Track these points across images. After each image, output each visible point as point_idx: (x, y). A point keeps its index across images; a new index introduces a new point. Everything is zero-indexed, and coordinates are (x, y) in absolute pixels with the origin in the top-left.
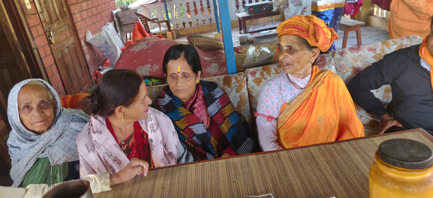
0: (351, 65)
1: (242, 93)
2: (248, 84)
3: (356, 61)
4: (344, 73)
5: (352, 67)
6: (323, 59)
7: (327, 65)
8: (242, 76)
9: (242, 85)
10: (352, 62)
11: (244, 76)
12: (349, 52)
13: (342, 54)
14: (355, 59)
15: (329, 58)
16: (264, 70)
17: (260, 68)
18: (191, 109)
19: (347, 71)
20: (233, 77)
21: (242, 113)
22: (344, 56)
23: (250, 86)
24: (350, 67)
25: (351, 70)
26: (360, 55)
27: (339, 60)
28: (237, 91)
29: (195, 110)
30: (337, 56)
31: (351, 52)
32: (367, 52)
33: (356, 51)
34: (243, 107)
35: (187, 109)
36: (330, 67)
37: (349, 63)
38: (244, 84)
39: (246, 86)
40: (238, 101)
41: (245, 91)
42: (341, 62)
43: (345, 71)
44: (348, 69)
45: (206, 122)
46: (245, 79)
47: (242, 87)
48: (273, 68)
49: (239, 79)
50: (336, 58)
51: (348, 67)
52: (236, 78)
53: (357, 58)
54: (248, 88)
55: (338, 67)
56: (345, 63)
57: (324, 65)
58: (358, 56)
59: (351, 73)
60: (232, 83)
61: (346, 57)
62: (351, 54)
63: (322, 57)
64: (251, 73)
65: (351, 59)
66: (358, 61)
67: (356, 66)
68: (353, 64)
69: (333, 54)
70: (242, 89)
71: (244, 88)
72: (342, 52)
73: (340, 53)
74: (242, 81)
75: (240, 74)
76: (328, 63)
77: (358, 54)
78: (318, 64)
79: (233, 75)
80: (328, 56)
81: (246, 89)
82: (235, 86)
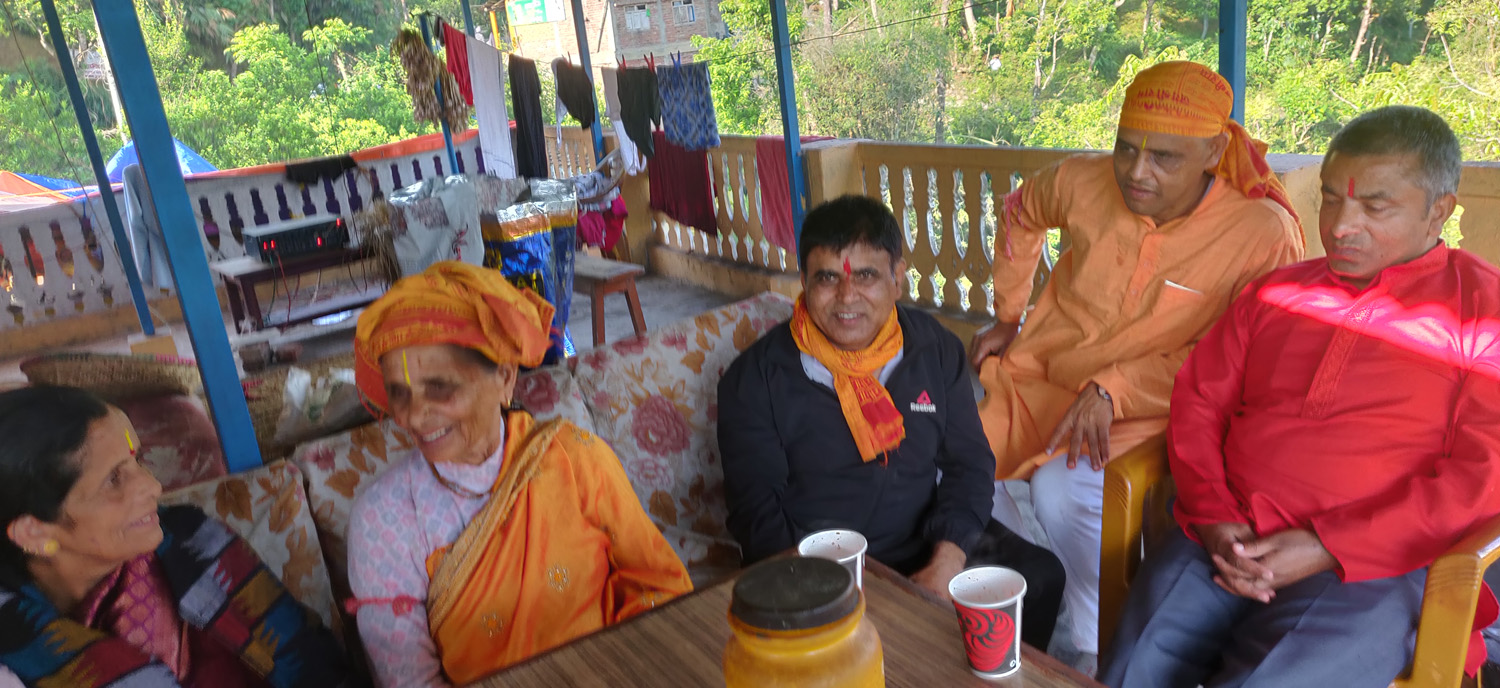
0: (628, 391)
1: (293, 531)
2: (312, 500)
3: (640, 379)
4: (613, 419)
5: (631, 397)
6: (545, 383)
7: (558, 399)
8: (286, 473)
9: (290, 503)
10: (629, 383)
11: (292, 472)
12: (616, 356)
13: (597, 361)
14: (637, 373)
15: (560, 378)
16: (359, 441)
17: (347, 437)
18: (107, 619)
19: (621, 411)
20: (255, 481)
21: (306, 601)
22: (603, 368)
23: (321, 502)
24: (625, 399)
25: (632, 407)
26: (648, 361)
27: (593, 381)
28: (277, 526)
29: (123, 622)
30: (585, 370)
31: (622, 354)
32: (663, 349)
33: (634, 348)
34: (304, 581)
35: (89, 622)
36: (568, 404)
37: (623, 387)
38: (296, 497)
39: (304, 504)
40: (285, 561)
41: (303, 521)
42: (602, 387)
43: (614, 412)
44: (622, 404)
45: (175, 654)
46: (299, 481)
47: (291, 512)
48: (390, 432)
49: (275, 483)
50: (583, 376)
51: (620, 398)
52: (264, 484)
53: (640, 370)
54: (315, 509)
55: (593, 402)
56: (610, 388)
57: (552, 403)
58: (643, 363)
59: (632, 417)
60: (253, 502)
61: (611, 370)
62: (622, 360)
63: (541, 379)
64: (317, 459)
65: (624, 376)
66: (646, 379)
67: (642, 394)
68: (631, 389)
69: (571, 365)
70: (292, 515)
71: (301, 513)
72: (596, 356)
73: (590, 359)
74: (289, 490)
75: (276, 466)
76: (561, 393)
77: (642, 358)
78: (533, 399)
79: (251, 474)
80: (557, 373)
81: (308, 515)
82: (265, 513)
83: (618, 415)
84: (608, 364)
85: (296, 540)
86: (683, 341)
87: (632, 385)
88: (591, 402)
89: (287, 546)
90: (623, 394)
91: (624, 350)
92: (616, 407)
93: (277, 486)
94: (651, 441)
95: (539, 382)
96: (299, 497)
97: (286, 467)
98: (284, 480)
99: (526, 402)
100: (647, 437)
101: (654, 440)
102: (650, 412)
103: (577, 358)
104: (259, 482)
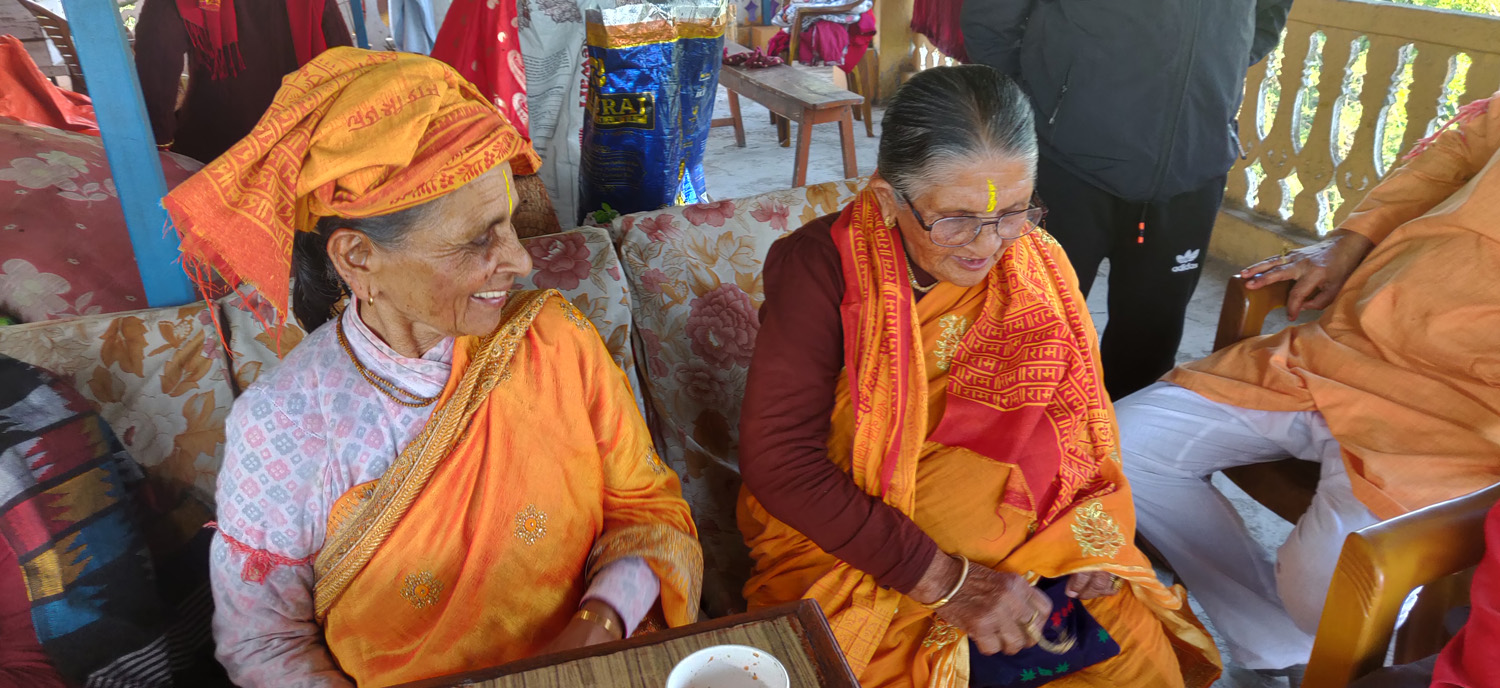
0: (690, 274)
1: (196, 395)
2: (235, 355)
3: (713, 260)
4: (665, 308)
5: (692, 282)
6: (573, 249)
7: (588, 273)
8: (197, 322)
9: (196, 360)
10: (694, 261)
11: (205, 321)
12: (686, 223)
13: (655, 226)
14: (709, 251)
15: (596, 245)
19: (677, 301)
20: (155, 326)
22: (663, 239)
23: (244, 361)
24: (684, 283)
25: (692, 296)
26: (728, 236)
27: (645, 254)
28: (172, 389)
30: (639, 238)
31: (694, 223)
32: (752, 222)
33: (712, 216)
36: (597, 282)
37: (683, 267)
38: (205, 353)
39: (218, 363)
40: (179, 433)
41: (213, 384)
42: (653, 265)
43: (667, 299)
44: (679, 291)
47: (196, 371)
49: (180, 332)
50: (635, 244)
51: (677, 282)
52: (166, 330)
53: (714, 246)
54: (236, 369)
55: (641, 283)
56: (666, 267)
57: (578, 277)
58: (720, 238)
59: (690, 308)
60: (147, 351)
61: (673, 243)
62: (693, 231)
63: (571, 243)
65: (689, 252)
66: (720, 261)
67: (708, 280)
68: (696, 272)
69: (625, 228)
70: (197, 376)
71: (210, 374)
72: (658, 219)
73: (650, 224)
74: (194, 344)
75: (188, 309)
76: (593, 265)
77: (722, 230)
78: (553, 269)
79: (154, 315)
80: (595, 237)
81: (222, 377)
82: (158, 368)
83: (672, 304)
84: (670, 234)
85: (199, 407)
86: (783, 215)
87: (696, 267)
88: (638, 282)
89: (185, 414)
90: (682, 278)
91: (698, 217)
92: (670, 294)
93: (182, 336)
94: (710, 344)
95: (566, 246)
96: (210, 354)
97: (199, 314)
98: (192, 329)
99: (542, 271)
100: (705, 338)
101: (716, 344)
102: (716, 307)
103: (633, 219)
104: (160, 327)
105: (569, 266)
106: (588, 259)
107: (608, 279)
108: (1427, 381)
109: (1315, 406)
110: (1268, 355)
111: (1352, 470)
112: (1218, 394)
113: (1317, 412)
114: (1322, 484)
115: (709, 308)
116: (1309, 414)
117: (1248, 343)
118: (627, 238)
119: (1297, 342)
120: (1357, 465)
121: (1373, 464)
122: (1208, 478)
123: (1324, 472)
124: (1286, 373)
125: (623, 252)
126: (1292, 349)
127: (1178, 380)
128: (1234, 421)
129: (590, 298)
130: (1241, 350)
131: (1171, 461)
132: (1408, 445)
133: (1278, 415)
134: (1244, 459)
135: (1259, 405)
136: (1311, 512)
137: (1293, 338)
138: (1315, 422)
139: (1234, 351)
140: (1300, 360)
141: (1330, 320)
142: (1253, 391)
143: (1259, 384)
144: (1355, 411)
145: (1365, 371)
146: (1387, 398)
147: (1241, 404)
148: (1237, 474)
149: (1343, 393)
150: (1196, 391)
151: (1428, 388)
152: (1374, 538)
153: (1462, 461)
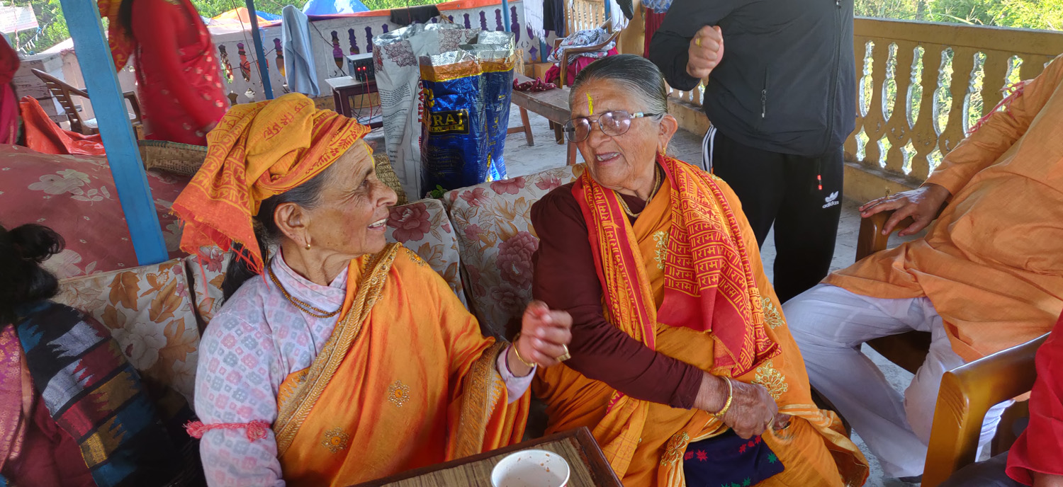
0: (497, 227)
1: (173, 321)
2: (197, 294)
3: (512, 216)
4: (482, 250)
5: (499, 232)
6: (419, 214)
7: (429, 229)
8: (171, 272)
9: (172, 298)
10: (499, 218)
11: (176, 272)
12: (492, 193)
13: (473, 196)
14: (509, 210)
15: (434, 210)
19: (490, 245)
20: (144, 277)
22: (478, 204)
23: (203, 297)
24: (494, 233)
25: (499, 241)
26: (522, 199)
27: (467, 214)
28: (156, 318)
30: (462, 205)
31: (498, 193)
32: (538, 190)
33: (510, 188)
34: (178, 364)
36: (436, 235)
37: (492, 222)
38: (177, 293)
39: (186, 299)
40: (162, 347)
41: (183, 314)
42: (472, 221)
43: (483, 244)
44: (491, 238)
46: (180, 280)
47: (171, 306)
49: (160, 280)
50: (459, 209)
51: (489, 232)
52: (151, 279)
53: (512, 207)
54: (198, 303)
55: (464, 234)
56: (481, 223)
57: (422, 232)
58: (516, 202)
59: (499, 250)
60: (139, 293)
61: (485, 207)
62: (498, 197)
63: (417, 210)
64: (207, 261)
65: (496, 212)
66: (517, 217)
67: (510, 230)
68: (501, 225)
69: (452, 198)
70: (172, 309)
71: (181, 307)
72: (474, 192)
73: (468, 195)
74: (170, 287)
75: (165, 265)
76: (432, 223)
77: (517, 197)
78: (405, 228)
79: (143, 270)
80: (432, 205)
81: (189, 308)
82: (147, 304)
83: (486, 247)
84: (482, 201)
85: (174, 329)
87: (501, 222)
88: (463, 233)
89: (165, 335)
90: (492, 229)
91: (501, 189)
92: (485, 241)
93: (162, 283)
94: (513, 273)
95: (414, 212)
96: (180, 294)
97: (173, 267)
98: (168, 278)
99: (399, 228)
100: (510, 269)
101: (517, 272)
102: (516, 247)
103: (458, 192)
104: (147, 277)
105: (416, 225)
106: (429, 220)
107: (443, 233)
108: (996, 272)
109: (924, 293)
110: (892, 262)
111: (951, 335)
112: (859, 289)
113: (925, 297)
114: (932, 346)
115: (511, 248)
116: (921, 300)
117: (878, 254)
118: (454, 205)
119: (910, 252)
120: (954, 331)
121: (964, 329)
122: (858, 347)
123: (933, 338)
124: (904, 272)
125: (452, 214)
126: (907, 256)
127: (832, 282)
128: (871, 307)
129: (431, 246)
130: (873, 260)
131: (832, 337)
132: (987, 315)
133: (900, 302)
134: (881, 333)
135: (887, 296)
136: (925, 364)
137: (907, 250)
138: (925, 304)
139: (869, 260)
140: (913, 263)
141: (932, 237)
142: (882, 286)
143: (887, 281)
144: (951, 295)
145: (956, 267)
146: (971, 285)
147: (875, 295)
148: (877, 344)
149: (942, 283)
150: (845, 288)
151: (1000, 278)
152: (962, 375)
153: (1023, 324)
